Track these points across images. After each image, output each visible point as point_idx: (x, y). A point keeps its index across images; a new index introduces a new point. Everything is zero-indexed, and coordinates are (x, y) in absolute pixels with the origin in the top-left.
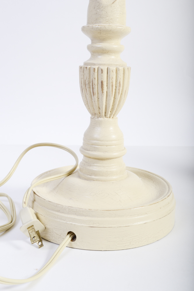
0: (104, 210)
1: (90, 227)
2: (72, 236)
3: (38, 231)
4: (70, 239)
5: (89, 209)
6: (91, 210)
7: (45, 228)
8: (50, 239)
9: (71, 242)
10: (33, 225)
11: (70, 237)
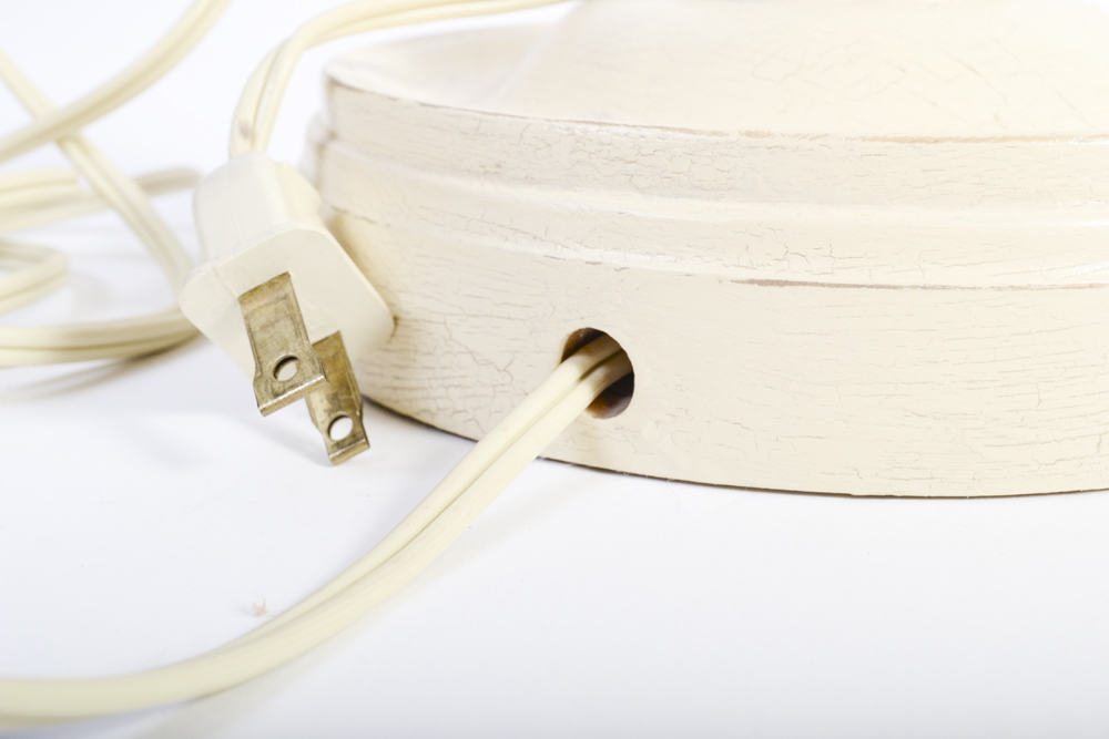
0: (884, 139)
1: (752, 282)
2: (599, 374)
3: (337, 336)
4: (587, 392)
5: (748, 134)
6: (769, 134)
7: (396, 319)
8: (432, 405)
9: (590, 417)
10: (285, 276)
11: (585, 376)
